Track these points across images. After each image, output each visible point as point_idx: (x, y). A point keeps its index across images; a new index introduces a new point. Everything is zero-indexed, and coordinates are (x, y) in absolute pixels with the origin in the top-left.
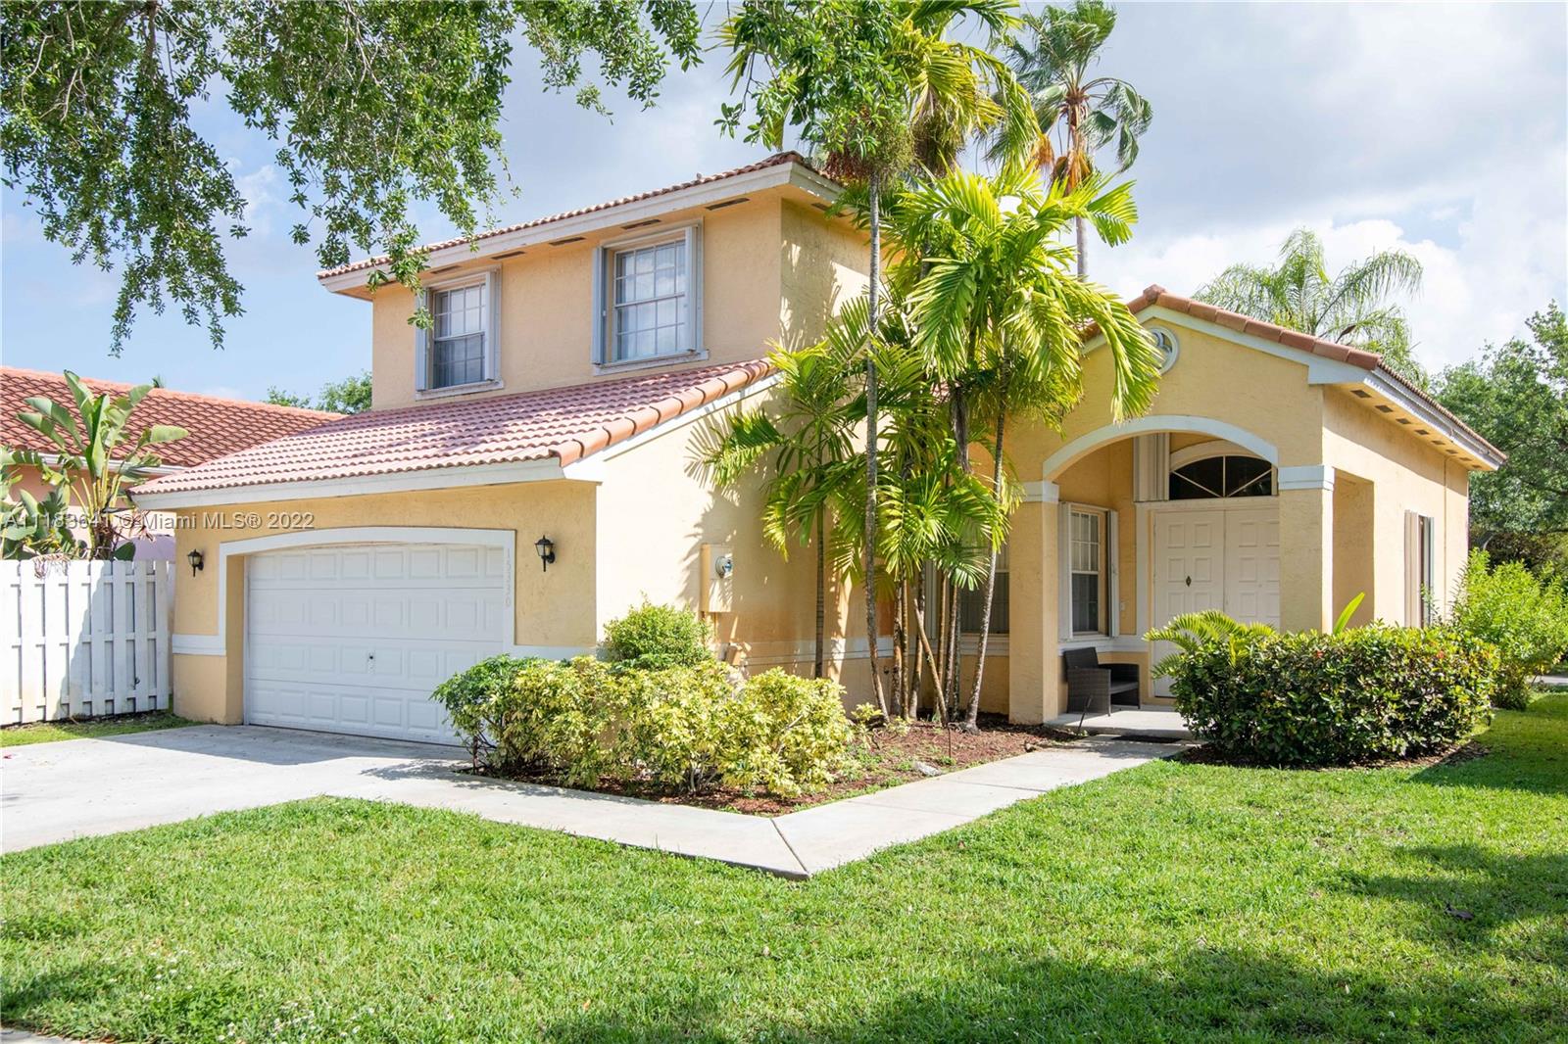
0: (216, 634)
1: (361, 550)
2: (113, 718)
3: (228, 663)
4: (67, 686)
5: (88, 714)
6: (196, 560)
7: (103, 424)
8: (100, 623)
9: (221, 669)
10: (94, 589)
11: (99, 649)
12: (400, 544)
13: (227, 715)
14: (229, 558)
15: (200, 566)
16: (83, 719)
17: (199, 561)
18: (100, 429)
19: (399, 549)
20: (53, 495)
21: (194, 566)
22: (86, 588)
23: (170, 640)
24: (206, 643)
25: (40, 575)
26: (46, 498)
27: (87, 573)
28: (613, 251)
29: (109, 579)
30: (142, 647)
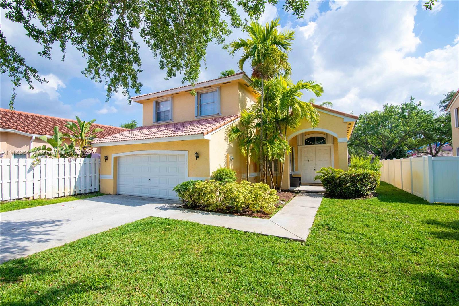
0: (111, 174)
1: (147, 155)
2: (86, 194)
3: (114, 181)
4: (75, 187)
5: (80, 193)
6: (106, 158)
7: (85, 127)
8: (83, 172)
9: (112, 183)
10: (82, 165)
11: (83, 179)
12: (157, 154)
13: (113, 193)
14: (114, 158)
15: (107, 159)
16: (79, 194)
17: (107, 158)
18: (84, 129)
19: (157, 155)
20: (72, 144)
21: (106, 159)
22: (80, 164)
23: (99, 176)
24: (108, 177)
25: (69, 162)
26: (70, 144)
27: (80, 161)
28: (199, 93)
29: (85, 162)
30: (93, 178)
